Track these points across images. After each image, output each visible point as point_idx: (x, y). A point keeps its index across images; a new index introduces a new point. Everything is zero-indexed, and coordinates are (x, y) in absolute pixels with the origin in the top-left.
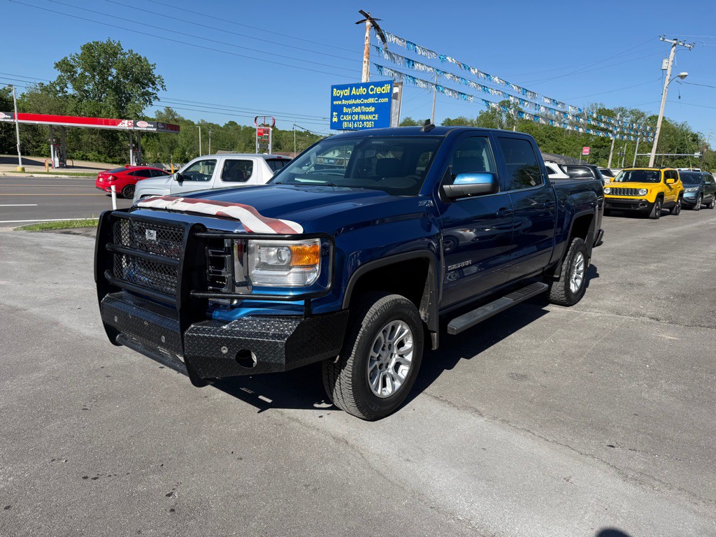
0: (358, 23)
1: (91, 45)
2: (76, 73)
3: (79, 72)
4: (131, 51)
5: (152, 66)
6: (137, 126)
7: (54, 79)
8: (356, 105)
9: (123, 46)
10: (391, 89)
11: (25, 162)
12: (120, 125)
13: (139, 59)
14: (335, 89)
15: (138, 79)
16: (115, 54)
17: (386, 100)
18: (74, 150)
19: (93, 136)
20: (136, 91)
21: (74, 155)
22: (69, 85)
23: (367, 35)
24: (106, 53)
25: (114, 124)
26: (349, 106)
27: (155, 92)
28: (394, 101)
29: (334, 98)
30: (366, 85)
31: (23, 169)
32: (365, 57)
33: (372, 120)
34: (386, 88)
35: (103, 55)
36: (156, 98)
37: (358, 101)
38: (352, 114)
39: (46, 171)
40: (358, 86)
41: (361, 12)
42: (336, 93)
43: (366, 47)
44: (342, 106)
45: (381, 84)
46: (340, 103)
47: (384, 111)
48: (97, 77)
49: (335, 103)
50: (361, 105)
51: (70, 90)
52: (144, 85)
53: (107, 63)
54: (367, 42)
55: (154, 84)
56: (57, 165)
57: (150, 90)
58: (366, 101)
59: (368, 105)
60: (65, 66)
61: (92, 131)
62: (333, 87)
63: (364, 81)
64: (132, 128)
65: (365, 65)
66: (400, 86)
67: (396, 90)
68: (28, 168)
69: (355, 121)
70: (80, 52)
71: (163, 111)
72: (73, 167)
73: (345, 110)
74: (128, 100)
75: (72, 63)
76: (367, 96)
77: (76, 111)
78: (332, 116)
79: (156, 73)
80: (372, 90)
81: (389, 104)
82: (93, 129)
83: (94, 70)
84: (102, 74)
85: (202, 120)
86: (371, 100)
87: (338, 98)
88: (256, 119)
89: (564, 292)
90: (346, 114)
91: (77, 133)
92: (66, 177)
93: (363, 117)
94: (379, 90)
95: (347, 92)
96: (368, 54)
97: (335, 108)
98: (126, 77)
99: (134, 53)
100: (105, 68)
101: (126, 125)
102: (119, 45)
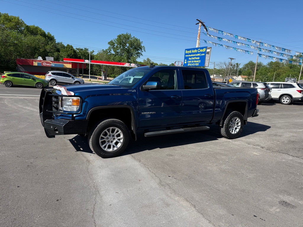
0: (196, 24)
1: (120, 35)
2: (115, 45)
3: (116, 45)
4: (134, 37)
5: (141, 42)
6: (131, 65)
7: (107, 48)
8: (193, 57)
9: (131, 35)
10: (206, 50)
11: (91, 77)
12: (125, 65)
13: (137, 40)
14: (186, 51)
15: (136, 48)
16: (128, 38)
17: (204, 54)
18: (111, 74)
19: (118, 69)
20: (134, 52)
21: (111, 76)
22: (112, 50)
23: (199, 29)
24: (125, 38)
25: (123, 65)
26: (191, 57)
27: (141, 52)
28: (207, 55)
29: (186, 54)
30: (197, 49)
31: (90, 80)
32: (198, 37)
33: (198, 63)
34: (204, 50)
35: (124, 39)
36: (141, 55)
37: (194, 55)
38: (192, 60)
39: (97, 81)
40: (194, 49)
41: (197, 20)
42: (187, 52)
43: (199, 33)
44: (188, 57)
45: (202, 48)
46: (188, 56)
47: (203, 59)
48: (122, 47)
49: (186, 56)
50: (195, 57)
51: (113, 52)
52: (138, 50)
53: (125, 42)
54: (199, 32)
55: (141, 49)
56: (103, 79)
57: (140, 52)
58: (196, 55)
59: (197, 57)
60: (111, 43)
61: (118, 67)
62: (186, 50)
63: (197, 47)
64: (129, 66)
65: (198, 41)
66: (210, 49)
67: (208, 50)
68: (92, 80)
69: (193, 63)
70: (117, 38)
71: (146, 60)
72: (109, 80)
73: (190, 59)
74: (132, 55)
75: (114, 42)
76: (197, 53)
77: (113, 60)
78: (184, 61)
79: (142, 45)
80: (199, 50)
81: (205, 56)
82: (118, 66)
83: (121, 44)
84: (123, 46)
85: (161, 63)
86: (198, 55)
87: (187, 54)
88: (175, 62)
89: (225, 133)
90: (190, 60)
91: (113, 68)
92: (102, 83)
93: (195, 61)
94: (201, 51)
95: (190, 52)
96: (199, 36)
97: (186, 58)
98: (132, 47)
99: (135, 37)
100: (124, 43)
101: (127, 65)
102: (130, 35)
